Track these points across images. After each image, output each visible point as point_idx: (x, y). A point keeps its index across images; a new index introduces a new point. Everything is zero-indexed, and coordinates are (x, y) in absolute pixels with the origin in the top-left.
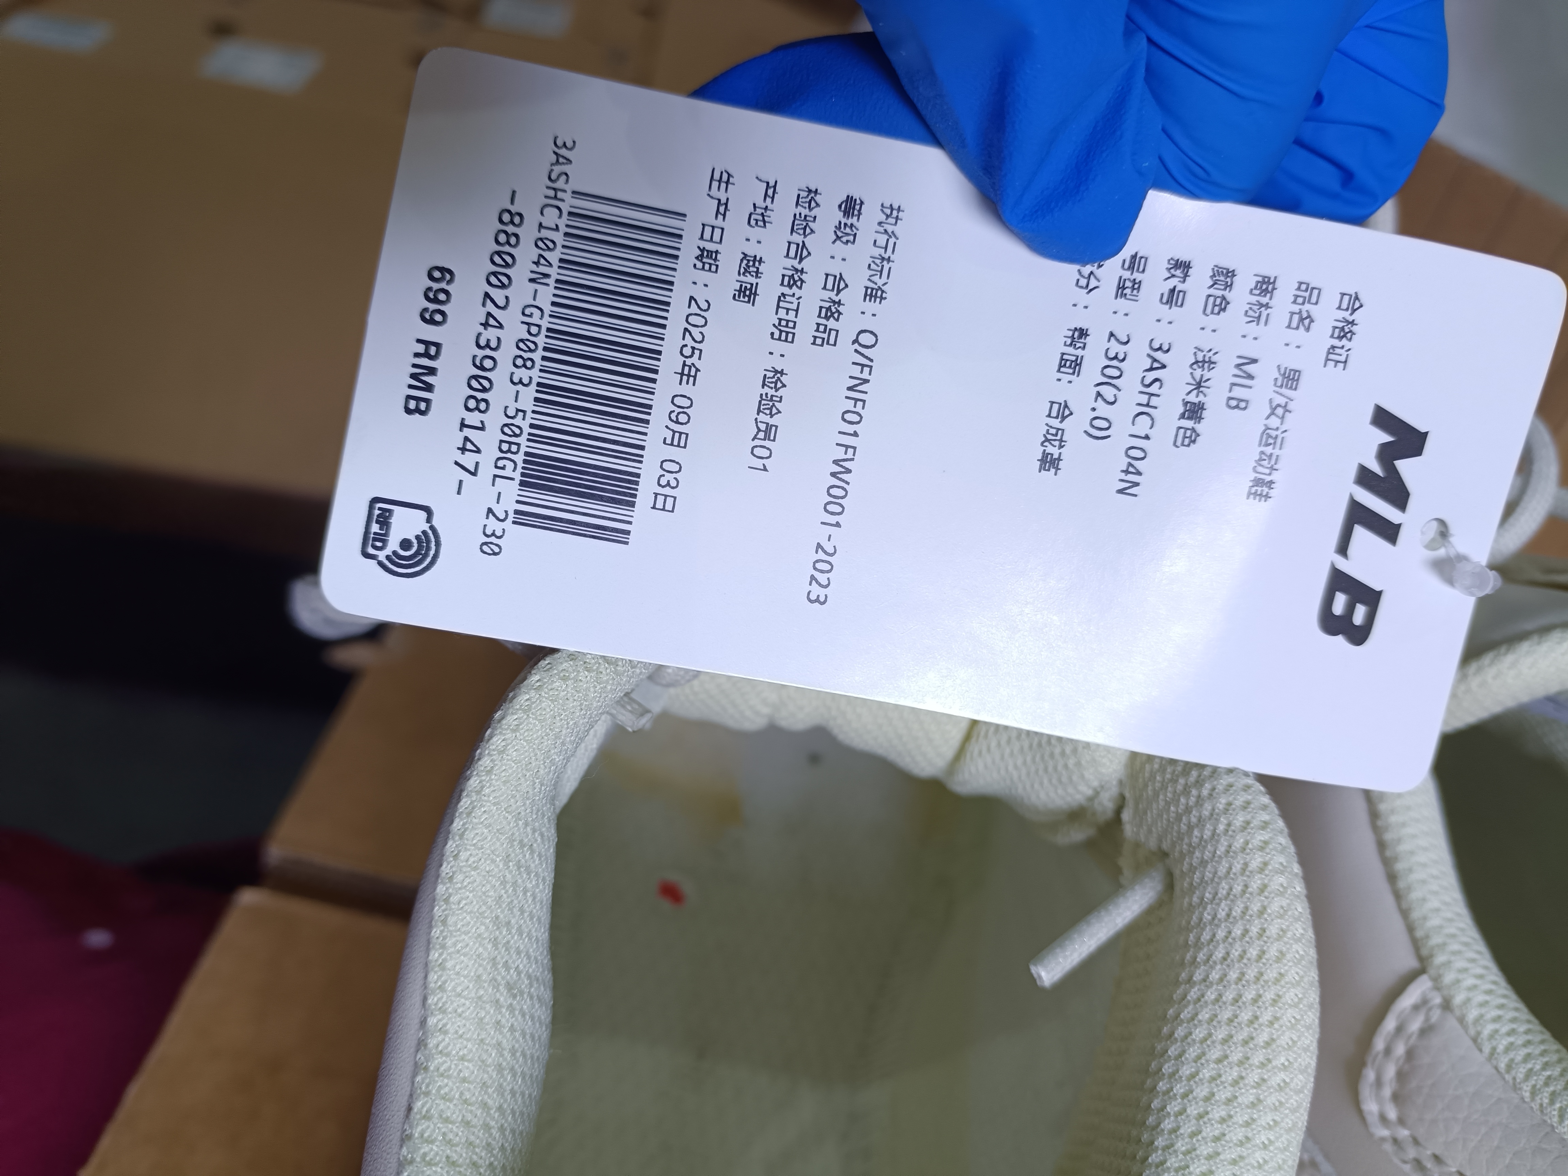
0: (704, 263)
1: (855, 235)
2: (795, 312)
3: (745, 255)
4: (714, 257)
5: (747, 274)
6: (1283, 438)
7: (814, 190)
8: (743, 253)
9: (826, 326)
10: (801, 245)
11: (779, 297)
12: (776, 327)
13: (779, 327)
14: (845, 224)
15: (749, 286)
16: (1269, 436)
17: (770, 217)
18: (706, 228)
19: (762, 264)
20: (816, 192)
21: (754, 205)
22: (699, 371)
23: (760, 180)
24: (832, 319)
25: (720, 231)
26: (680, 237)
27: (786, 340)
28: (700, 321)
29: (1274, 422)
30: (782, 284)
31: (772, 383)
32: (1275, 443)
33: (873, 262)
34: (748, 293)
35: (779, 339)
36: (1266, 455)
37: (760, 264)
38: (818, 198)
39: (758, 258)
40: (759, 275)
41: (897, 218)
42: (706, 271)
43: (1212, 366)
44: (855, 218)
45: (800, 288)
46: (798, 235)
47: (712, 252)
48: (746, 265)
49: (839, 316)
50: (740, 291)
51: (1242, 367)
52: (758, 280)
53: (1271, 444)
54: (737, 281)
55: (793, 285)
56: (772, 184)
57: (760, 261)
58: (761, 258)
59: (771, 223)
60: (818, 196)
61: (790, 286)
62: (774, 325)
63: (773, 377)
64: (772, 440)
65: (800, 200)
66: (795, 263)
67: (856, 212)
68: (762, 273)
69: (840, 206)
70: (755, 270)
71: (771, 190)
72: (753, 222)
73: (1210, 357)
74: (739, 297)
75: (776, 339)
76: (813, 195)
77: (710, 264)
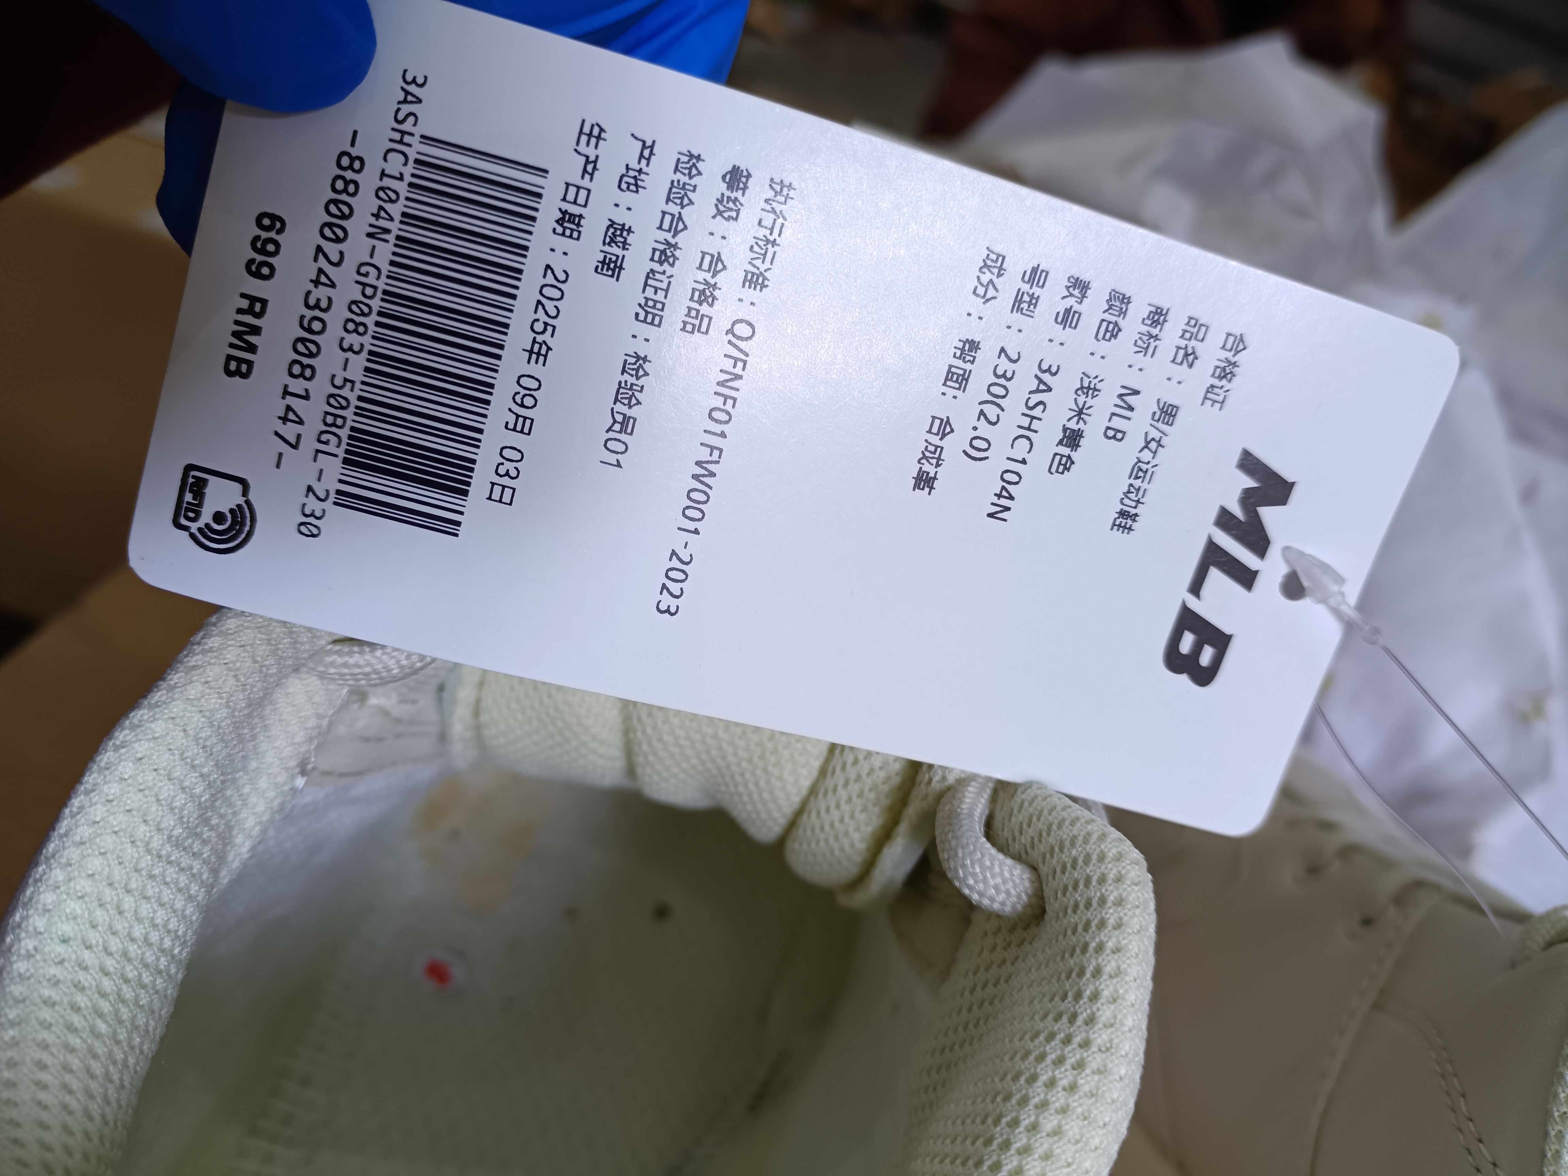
0: (565, 228)
1: (738, 211)
2: (664, 293)
3: (612, 223)
4: (576, 222)
5: (613, 244)
6: (1153, 472)
7: (696, 155)
8: (610, 220)
9: (698, 311)
10: (677, 215)
11: (648, 273)
12: (643, 308)
13: (646, 308)
14: (729, 198)
15: (614, 258)
16: (1140, 469)
17: (643, 181)
18: (571, 188)
19: (631, 234)
20: (698, 158)
21: (627, 165)
22: (551, 349)
23: (636, 138)
24: (705, 304)
25: (586, 192)
26: (539, 196)
27: (652, 323)
28: (557, 294)
29: (1146, 455)
30: (652, 259)
31: (633, 369)
32: (1144, 477)
33: (756, 243)
34: (612, 266)
35: (645, 321)
36: (1135, 488)
37: (628, 234)
38: (700, 165)
39: (627, 227)
40: (627, 247)
41: (787, 197)
42: (567, 237)
43: (1096, 393)
44: (740, 192)
45: (672, 265)
46: (674, 205)
47: (575, 216)
48: (613, 233)
49: (713, 301)
50: (603, 262)
51: (1124, 397)
52: (625, 252)
53: (1140, 477)
54: (601, 251)
55: (664, 261)
56: (649, 143)
57: (629, 231)
58: (630, 227)
59: (645, 188)
60: (700, 162)
61: (661, 263)
62: (640, 305)
63: (635, 364)
64: (628, 434)
65: (680, 165)
66: (669, 236)
67: (741, 185)
68: (630, 245)
69: (724, 177)
70: (622, 240)
71: (647, 150)
72: (624, 186)
73: (1095, 384)
74: (602, 269)
75: (641, 321)
76: (694, 161)
77: (572, 230)
